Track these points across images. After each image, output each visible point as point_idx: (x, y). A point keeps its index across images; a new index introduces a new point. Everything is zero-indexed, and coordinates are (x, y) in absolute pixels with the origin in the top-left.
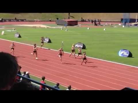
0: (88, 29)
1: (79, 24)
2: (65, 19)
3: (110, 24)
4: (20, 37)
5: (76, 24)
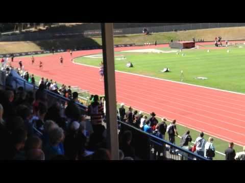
0: (208, 51)
1: (197, 46)
2: (179, 41)
3: (234, 43)
4: (132, 66)
5: (194, 47)
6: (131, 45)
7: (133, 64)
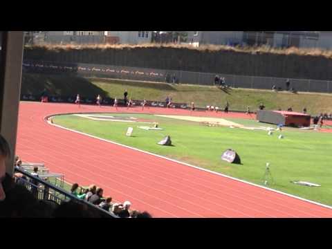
6: (178, 106)
7: (171, 140)
